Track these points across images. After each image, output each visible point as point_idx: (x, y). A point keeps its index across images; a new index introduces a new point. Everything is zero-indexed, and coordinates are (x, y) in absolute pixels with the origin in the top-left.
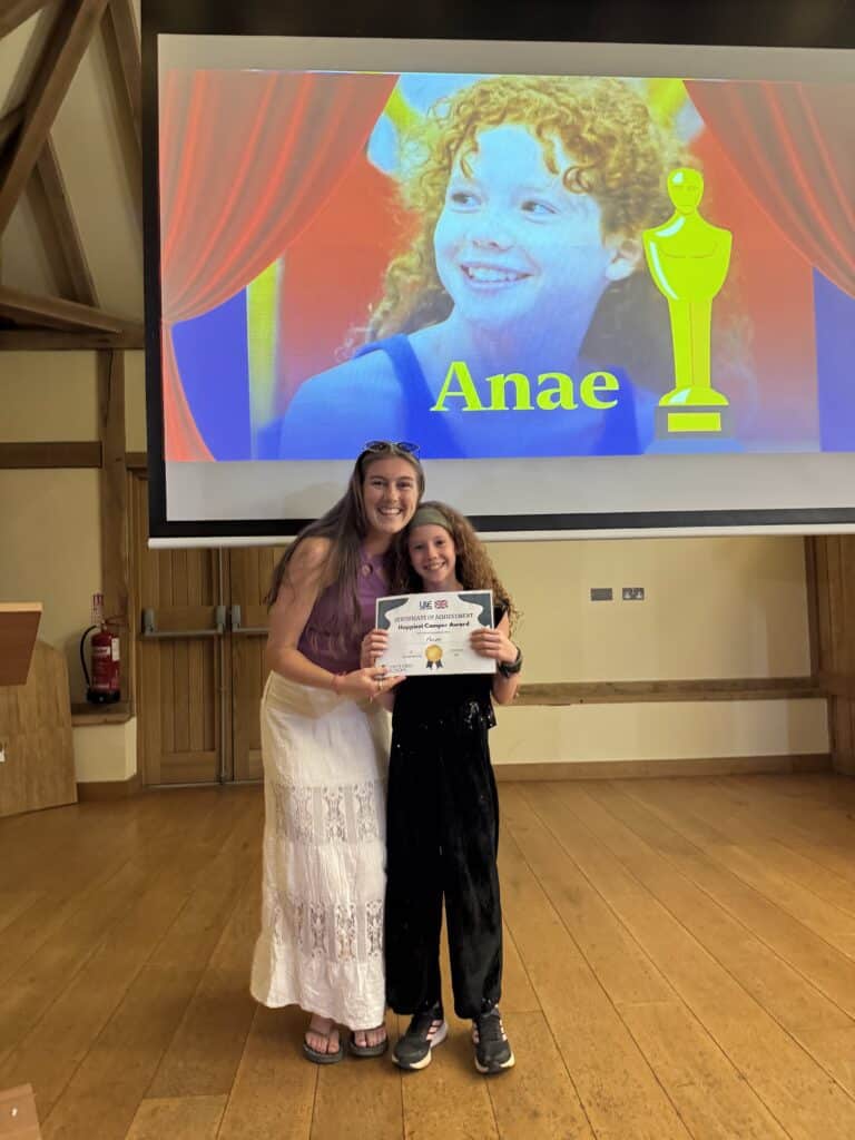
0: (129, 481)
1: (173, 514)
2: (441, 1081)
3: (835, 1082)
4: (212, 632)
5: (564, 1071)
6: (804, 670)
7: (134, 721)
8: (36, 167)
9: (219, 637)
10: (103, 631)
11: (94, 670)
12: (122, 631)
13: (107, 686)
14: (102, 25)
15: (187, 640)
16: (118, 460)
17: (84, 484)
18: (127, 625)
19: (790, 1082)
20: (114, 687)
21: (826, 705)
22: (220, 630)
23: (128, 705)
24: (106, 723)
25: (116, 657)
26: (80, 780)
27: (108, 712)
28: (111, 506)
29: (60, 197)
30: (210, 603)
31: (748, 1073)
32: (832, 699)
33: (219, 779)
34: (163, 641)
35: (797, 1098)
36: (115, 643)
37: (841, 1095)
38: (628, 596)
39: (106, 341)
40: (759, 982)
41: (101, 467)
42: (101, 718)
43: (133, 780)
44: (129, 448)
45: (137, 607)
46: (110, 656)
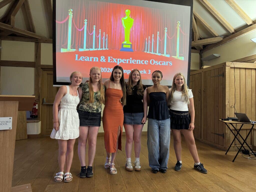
0: (41, 71)
7: (40, 122)
8: (24, 3)
10: (34, 103)
11: (32, 111)
12: (38, 103)
13: (35, 114)
16: (39, 66)
17: (31, 71)
18: (40, 102)
20: (37, 114)
23: (39, 118)
25: (37, 108)
26: (28, 134)
27: (35, 120)
28: (37, 76)
29: (28, 9)
34: (47, 105)
36: (37, 105)
39: (37, 40)
41: (35, 67)
42: (33, 121)
43: (40, 134)
44: (41, 64)
45: (42, 98)
46: (36, 108)
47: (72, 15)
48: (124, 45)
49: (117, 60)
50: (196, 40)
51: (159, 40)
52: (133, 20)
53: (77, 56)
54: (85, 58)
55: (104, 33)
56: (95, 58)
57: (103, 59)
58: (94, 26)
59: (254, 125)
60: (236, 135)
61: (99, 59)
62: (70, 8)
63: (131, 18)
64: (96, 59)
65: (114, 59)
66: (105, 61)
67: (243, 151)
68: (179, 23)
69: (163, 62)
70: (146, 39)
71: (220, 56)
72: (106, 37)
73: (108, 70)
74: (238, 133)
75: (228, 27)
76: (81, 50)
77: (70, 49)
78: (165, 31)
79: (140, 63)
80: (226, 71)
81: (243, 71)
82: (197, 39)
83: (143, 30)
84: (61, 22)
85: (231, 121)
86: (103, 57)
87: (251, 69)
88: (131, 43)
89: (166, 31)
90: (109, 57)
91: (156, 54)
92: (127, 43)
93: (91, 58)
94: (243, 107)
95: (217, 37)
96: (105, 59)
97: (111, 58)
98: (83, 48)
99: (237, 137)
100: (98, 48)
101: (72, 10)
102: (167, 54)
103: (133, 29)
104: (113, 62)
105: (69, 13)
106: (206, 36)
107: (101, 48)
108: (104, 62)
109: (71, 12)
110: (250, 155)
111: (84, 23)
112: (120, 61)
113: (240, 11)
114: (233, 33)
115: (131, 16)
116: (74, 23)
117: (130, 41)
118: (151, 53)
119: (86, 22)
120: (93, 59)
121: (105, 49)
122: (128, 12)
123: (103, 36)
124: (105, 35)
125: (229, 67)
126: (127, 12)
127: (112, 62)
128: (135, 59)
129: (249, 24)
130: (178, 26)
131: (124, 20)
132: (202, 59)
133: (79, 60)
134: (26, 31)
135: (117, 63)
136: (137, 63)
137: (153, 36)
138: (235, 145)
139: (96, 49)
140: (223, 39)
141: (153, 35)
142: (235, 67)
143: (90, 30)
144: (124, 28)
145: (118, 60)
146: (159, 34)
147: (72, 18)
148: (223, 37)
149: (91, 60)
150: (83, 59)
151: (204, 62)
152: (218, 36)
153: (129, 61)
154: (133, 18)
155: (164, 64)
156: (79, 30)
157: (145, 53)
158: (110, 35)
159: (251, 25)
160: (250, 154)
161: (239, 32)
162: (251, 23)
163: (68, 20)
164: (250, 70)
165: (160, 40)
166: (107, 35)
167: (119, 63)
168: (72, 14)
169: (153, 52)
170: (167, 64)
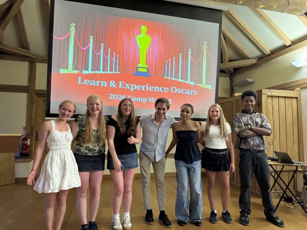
0: (35, 97)
8: (16, 14)
10: (26, 137)
11: (22, 148)
12: (31, 137)
13: (26, 152)
16: (33, 91)
17: (23, 97)
18: (33, 136)
20: (28, 152)
23: (31, 156)
24: (25, 162)
25: (29, 144)
26: (16, 177)
27: (25, 159)
28: (30, 103)
29: (22, 22)
36: (29, 140)
39: (32, 60)
41: (28, 93)
42: (23, 160)
44: (36, 88)
45: (35, 131)
46: (27, 144)
47: (75, 31)
48: (139, 68)
49: (130, 86)
50: (225, 62)
51: (181, 63)
52: (149, 38)
53: (80, 78)
54: (90, 82)
55: (114, 53)
56: (102, 83)
57: (112, 84)
58: (102, 44)
59: (298, 167)
60: (276, 179)
61: (108, 84)
62: (72, 22)
63: (147, 36)
64: (104, 84)
65: (126, 84)
66: (116, 86)
67: (285, 198)
68: (205, 43)
69: (186, 90)
70: (166, 62)
71: (253, 82)
72: (117, 57)
73: (119, 97)
74: (279, 176)
75: (262, 47)
76: (85, 72)
77: (71, 70)
78: (188, 53)
79: (158, 91)
80: (262, 101)
81: (282, 100)
82: (227, 62)
83: (162, 50)
84: (61, 38)
85: (269, 161)
86: (112, 82)
87: (292, 98)
88: (147, 67)
89: (190, 53)
90: (120, 83)
91: (178, 80)
92: (142, 66)
93: (98, 82)
94: (283, 144)
95: (249, 59)
96: (115, 85)
97: (122, 83)
98: (87, 69)
99: (278, 181)
100: (107, 71)
101: (74, 25)
102: (191, 80)
103: (150, 50)
104: (126, 88)
105: (70, 28)
106: (237, 58)
107: (110, 71)
108: (114, 88)
109: (73, 27)
110: (293, 204)
111: (90, 40)
112: (134, 87)
113: (277, 29)
114: (269, 55)
115: (147, 34)
116: (77, 40)
117: (146, 64)
118: (171, 78)
119: (92, 38)
120: (100, 84)
121: (116, 72)
122: (144, 28)
123: (113, 57)
124: (115, 55)
125: (266, 95)
126: (142, 28)
127: (124, 87)
128: (153, 86)
129: (287, 45)
130: (205, 48)
131: (138, 37)
132: (232, 84)
133: (83, 83)
134: (18, 48)
135: (130, 90)
136: (155, 90)
137: (174, 59)
138: (275, 191)
139: (105, 72)
140: (257, 61)
141: (174, 57)
142: (273, 95)
143: (97, 48)
144: (139, 48)
145: (132, 85)
146: (182, 57)
147: (74, 34)
148: (257, 59)
149: (98, 85)
150: (87, 83)
151: (235, 88)
152: (251, 58)
153: (145, 87)
154: (151, 37)
155: (188, 92)
156: (84, 49)
157: (165, 78)
158: (121, 56)
159: (290, 46)
160: (294, 202)
161: (276, 54)
162: (289, 43)
163: (69, 36)
164: (290, 100)
165: (183, 64)
166: (118, 55)
167: (133, 90)
168: (75, 29)
169: (175, 78)
170: (191, 93)
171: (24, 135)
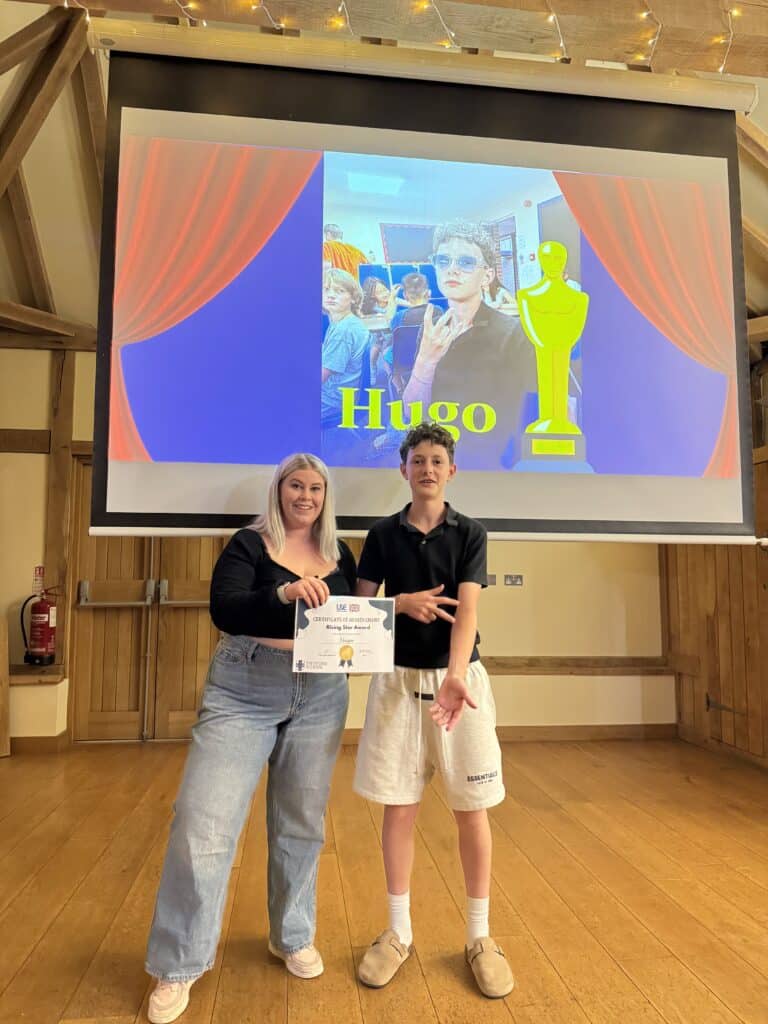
0: (73, 465)
1: (113, 506)
2: (321, 1003)
3: (650, 1003)
4: (142, 603)
5: (426, 994)
6: (655, 650)
7: (66, 681)
8: (7, 191)
9: (148, 607)
10: (42, 599)
11: (33, 637)
12: (59, 600)
13: (44, 650)
14: (72, 78)
15: (119, 609)
16: (65, 447)
17: (35, 465)
18: (65, 596)
19: (613, 1002)
20: (49, 651)
21: (674, 681)
22: (149, 602)
23: (62, 666)
24: (41, 683)
25: (53, 624)
26: (13, 735)
27: (42, 673)
28: (56, 488)
29: (26, 216)
30: (142, 578)
31: (580, 994)
32: (679, 676)
33: (142, 737)
34: (96, 609)
35: (618, 1015)
36: (53, 611)
37: (654, 1012)
38: (509, 582)
39: (61, 343)
40: (597, 919)
41: (49, 453)
42: (36, 679)
43: (62, 736)
44: (76, 437)
45: (74, 577)
46: (48, 623)
134: (14, 304)
171: (39, 594)
